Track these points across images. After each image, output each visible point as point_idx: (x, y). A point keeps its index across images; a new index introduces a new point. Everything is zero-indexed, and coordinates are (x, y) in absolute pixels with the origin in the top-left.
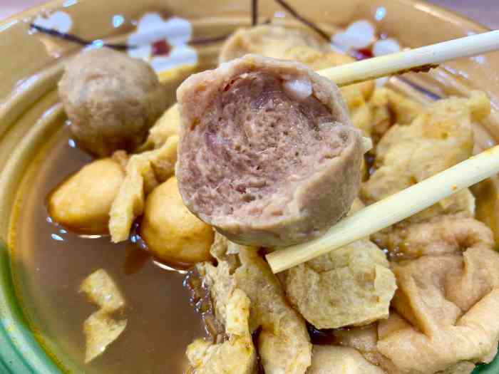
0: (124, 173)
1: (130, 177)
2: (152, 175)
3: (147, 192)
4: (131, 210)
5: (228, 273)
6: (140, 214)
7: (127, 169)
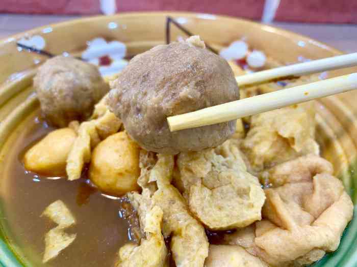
0: (77, 135)
1: (81, 136)
2: (96, 135)
3: (93, 147)
4: (82, 159)
5: (149, 196)
6: (88, 162)
7: (79, 131)
